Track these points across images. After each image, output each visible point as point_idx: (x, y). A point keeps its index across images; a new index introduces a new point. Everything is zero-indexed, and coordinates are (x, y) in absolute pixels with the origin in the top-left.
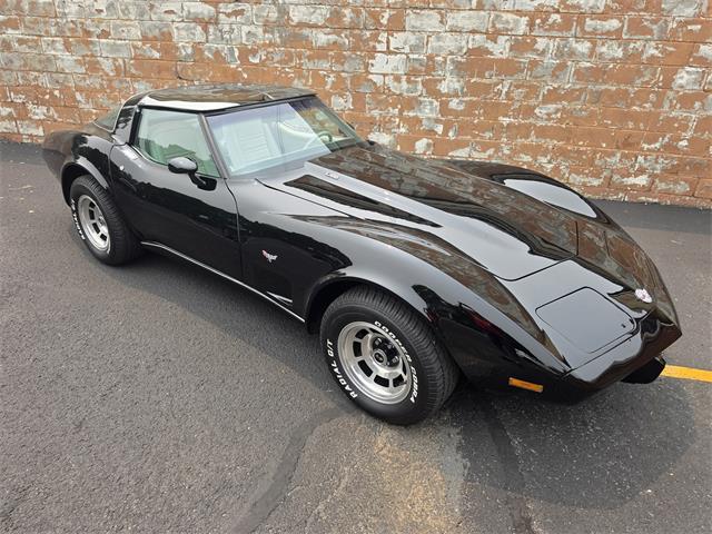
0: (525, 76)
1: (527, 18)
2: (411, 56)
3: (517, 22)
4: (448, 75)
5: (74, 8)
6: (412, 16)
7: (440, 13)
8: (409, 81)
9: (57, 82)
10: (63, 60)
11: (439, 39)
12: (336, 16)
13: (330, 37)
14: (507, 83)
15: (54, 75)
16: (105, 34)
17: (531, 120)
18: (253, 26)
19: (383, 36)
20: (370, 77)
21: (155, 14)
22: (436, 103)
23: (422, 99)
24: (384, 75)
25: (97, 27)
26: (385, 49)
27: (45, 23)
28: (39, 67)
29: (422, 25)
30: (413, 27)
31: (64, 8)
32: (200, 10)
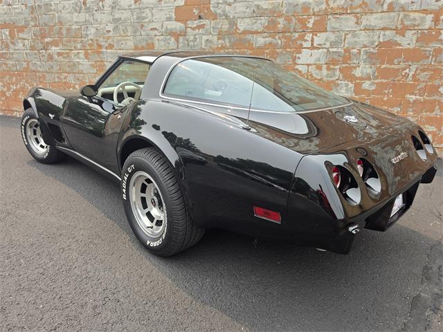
0: (431, 61)
1: (432, 15)
2: (331, 50)
3: (423, 19)
4: (362, 63)
5: (93, 30)
6: (333, 20)
7: (356, 17)
8: (328, 69)
9: (78, 79)
10: (83, 64)
11: (354, 36)
12: (272, 24)
13: (267, 39)
14: (413, 68)
15: (76, 75)
16: (111, 46)
17: (436, 97)
18: (210, 36)
19: (309, 37)
20: (297, 67)
21: (144, 31)
22: (351, 85)
23: (339, 82)
24: (308, 65)
25: (106, 42)
26: (310, 46)
27: (75, 41)
28: (68, 70)
29: (340, 26)
30: (333, 28)
31: (87, 31)
32: (174, 27)
